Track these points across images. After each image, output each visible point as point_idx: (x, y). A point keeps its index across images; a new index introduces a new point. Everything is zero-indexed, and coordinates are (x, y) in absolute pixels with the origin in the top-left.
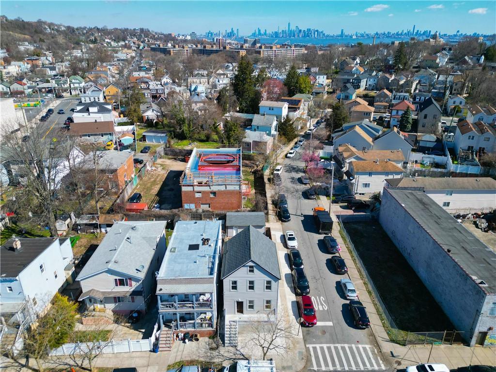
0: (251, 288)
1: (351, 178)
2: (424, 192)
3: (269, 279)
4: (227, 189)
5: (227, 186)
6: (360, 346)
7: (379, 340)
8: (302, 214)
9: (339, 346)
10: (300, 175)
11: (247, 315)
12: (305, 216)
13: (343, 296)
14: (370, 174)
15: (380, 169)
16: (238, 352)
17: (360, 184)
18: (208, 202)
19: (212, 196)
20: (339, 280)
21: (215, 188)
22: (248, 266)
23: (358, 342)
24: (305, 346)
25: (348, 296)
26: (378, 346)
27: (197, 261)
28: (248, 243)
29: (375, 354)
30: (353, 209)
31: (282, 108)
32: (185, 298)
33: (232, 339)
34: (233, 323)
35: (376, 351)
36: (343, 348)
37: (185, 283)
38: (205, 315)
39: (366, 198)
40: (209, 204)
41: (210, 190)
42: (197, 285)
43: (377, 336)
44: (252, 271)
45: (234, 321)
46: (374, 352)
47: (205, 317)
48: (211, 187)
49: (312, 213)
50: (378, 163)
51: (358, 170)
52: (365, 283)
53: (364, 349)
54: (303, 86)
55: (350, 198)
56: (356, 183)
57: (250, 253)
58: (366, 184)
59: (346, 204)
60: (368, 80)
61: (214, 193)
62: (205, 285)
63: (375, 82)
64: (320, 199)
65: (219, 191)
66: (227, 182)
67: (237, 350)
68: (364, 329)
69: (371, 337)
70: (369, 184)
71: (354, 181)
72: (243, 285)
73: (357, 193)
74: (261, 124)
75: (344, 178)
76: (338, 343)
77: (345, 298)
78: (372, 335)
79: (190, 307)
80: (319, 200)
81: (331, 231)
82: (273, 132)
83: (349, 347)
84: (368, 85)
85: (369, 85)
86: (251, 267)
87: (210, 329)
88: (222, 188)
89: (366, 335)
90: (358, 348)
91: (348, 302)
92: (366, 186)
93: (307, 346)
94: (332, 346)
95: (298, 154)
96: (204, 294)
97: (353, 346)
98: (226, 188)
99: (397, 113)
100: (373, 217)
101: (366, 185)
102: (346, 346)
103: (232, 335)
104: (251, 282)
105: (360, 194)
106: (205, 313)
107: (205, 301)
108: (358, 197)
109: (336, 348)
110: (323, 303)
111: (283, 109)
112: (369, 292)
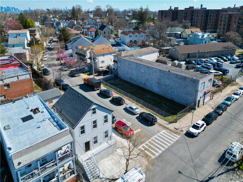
0: (95, 126)
1: (95, 59)
2: (134, 56)
4: (19, 79)
5: (19, 77)
6: (161, 133)
7: (165, 125)
8: (77, 85)
9: (153, 138)
10: (59, 67)
11: (94, 150)
12: (79, 85)
13: (133, 114)
14: (103, 55)
15: (107, 52)
16: (103, 179)
17: (100, 62)
18: (4, 94)
19: (6, 88)
20: (124, 107)
21: (7, 81)
22: (91, 109)
23: (158, 131)
24: (138, 149)
25: (136, 112)
26: (167, 128)
27: (41, 125)
29: (170, 133)
30: (102, 75)
31: (26, 33)
32: (44, 161)
33: (93, 173)
34: (88, 161)
35: (169, 131)
36: (155, 138)
38: (63, 168)
39: (104, 69)
40: (5, 96)
41: (3, 83)
42: (56, 142)
43: (163, 125)
44: (94, 113)
45: (88, 159)
46: (168, 132)
47: (63, 169)
48: (4, 81)
49: (82, 82)
50: (105, 49)
51: (97, 54)
52: (136, 104)
53: (164, 133)
54: (31, 24)
55: (98, 70)
56: (98, 62)
58: (103, 61)
59: (97, 74)
60: (64, 23)
61: (8, 85)
62: (63, 138)
63: (68, 24)
64: (80, 75)
65: (12, 82)
66: (19, 74)
67: (101, 178)
68: (155, 124)
69: (161, 126)
70: (104, 61)
71: (96, 61)
72: (88, 128)
73: (99, 67)
75: (87, 62)
76: (152, 137)
77: (135, 114)
78: (160, 125)
79: (53, 165)
80: (80, 76)
81: (100, 87)
82: (26, 47)
83: (157, 136)
84: (64, 26)
85: (65, 26)
86: (94, 109)
87: (73, 176)
88: (15, 79)
89: (159, 127)
90: (161, 134)
91: (138, 115)
92: (103, 63)
93: (139, 148)
94: (150, 140)
95: (49, 58)
96: (60, 149)
97: (158, 134)
98: (18, 79)
99: (91, 33)
100: (115, 75)
101: (103, 62)
102: (156, 136)
103: (92, 170)
104: (95, 122)
105: (101, 67)
106: (63, 166)
107: (64, 154)
108: (101, 69)
109: (152, 140)
110: (126, 122)
111: (27, 34)
112: (142, 107)
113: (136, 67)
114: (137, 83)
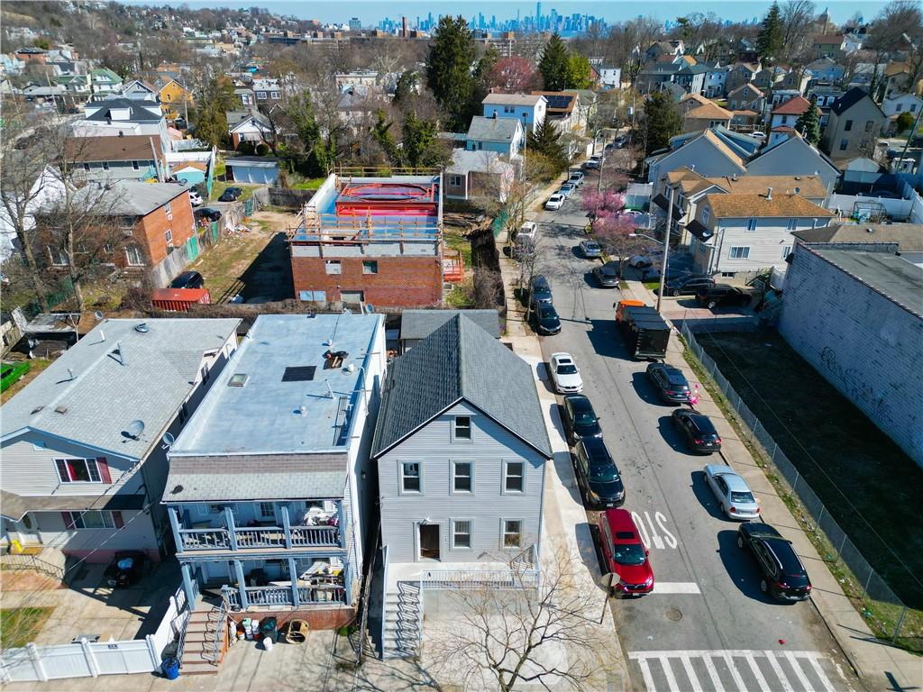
0: (464, 484)
1: (705, 235)
2: (898, 254)
3: (516, 458)
4: (404, 253)
5: (404, 245)
6: (790, 655)
7: (843, 635)
8: (587, 319)
9: (727, 655)
10: (577, 242)
11: (452, 565)
12: (594, 322)
13: (719, 511)
14: (751, 224)
15: (775, 213)
16: (422, 677)
17: (726, 250)
18: (360, 286)
19: (367, 271)
20: (700, 468)
21: (373, 251)
22: (451, 418)
23: (781, 642)
24: (626, 655)
25: (733, 510)
26: (843, 655)
27: (304, 408)
28: (454, 355)
29: (841, 681)
30: (711, 305)
31: (533, 106)
32: (262, 516)
33: (404, 635)
34: (407, 589)
35: (840, 671)
36: (741, 663)
37: (259, 470)
38: (324, 565)
39: (738, 284)
40: (362, 293)
41: (362, 256)
42: (295, 475)
43: (833, 625)
44: (464, 433)
45: (411, 583)
46: (835, 673)
47: (326, 571)
48: (365, 247)
49: (611, 316)
50: (770, 198)
51: (722, 213)
52: (770, 477)
53: (804, 664)
54: (576, 76)
55: (702, 281)
56: (717, 247)
57: (459, 379)
58: (741, 249)
59: (693, 297)
60: (708, 76)
61: (373, 264)
62: (319, 475)
63: (722, 81)
64: (628, 288)
65: (384, 258)
66: (407, 236)
67: (419, 669)
68: (793, 602)
69: (816, 628)
70: (748, 248)
71: (711, 241)
72: (437, 477)
73: (717, 272)
74: (488, 137)
75: (683, 242)
76: (724, 647)
77: (724, 516)
78: (817, 619)
79: (274, 542)
80: (625, 291)
81: (664, 353)
82: (514, 155)
83: (755, 658)
84: (706, 87)
85: (709, 87)
86: (462, 421)
87: (337, 606)
88: (393, 251)
89: (801, 621)
90: (783, 662)
91: (735, 527)
92: (739, 256)
93: (632, 655)
94: (707, 656)
95: (571, 203)
96: (317, 503)
97: (769, 654)
98: (402, 251)
99: (784, 121)
101: (740, 252)
102: (749, 655)
103: (406, 625)
104: (463, 468)
105: (724, 274)
106: (327, 560)
107: (324, 523)
108: (719, 280)
109: (719, 663)
110: (665, 530)
111: (536, 108)
112: (788, 501)
113: (865, 306)
114: (850, 386)
